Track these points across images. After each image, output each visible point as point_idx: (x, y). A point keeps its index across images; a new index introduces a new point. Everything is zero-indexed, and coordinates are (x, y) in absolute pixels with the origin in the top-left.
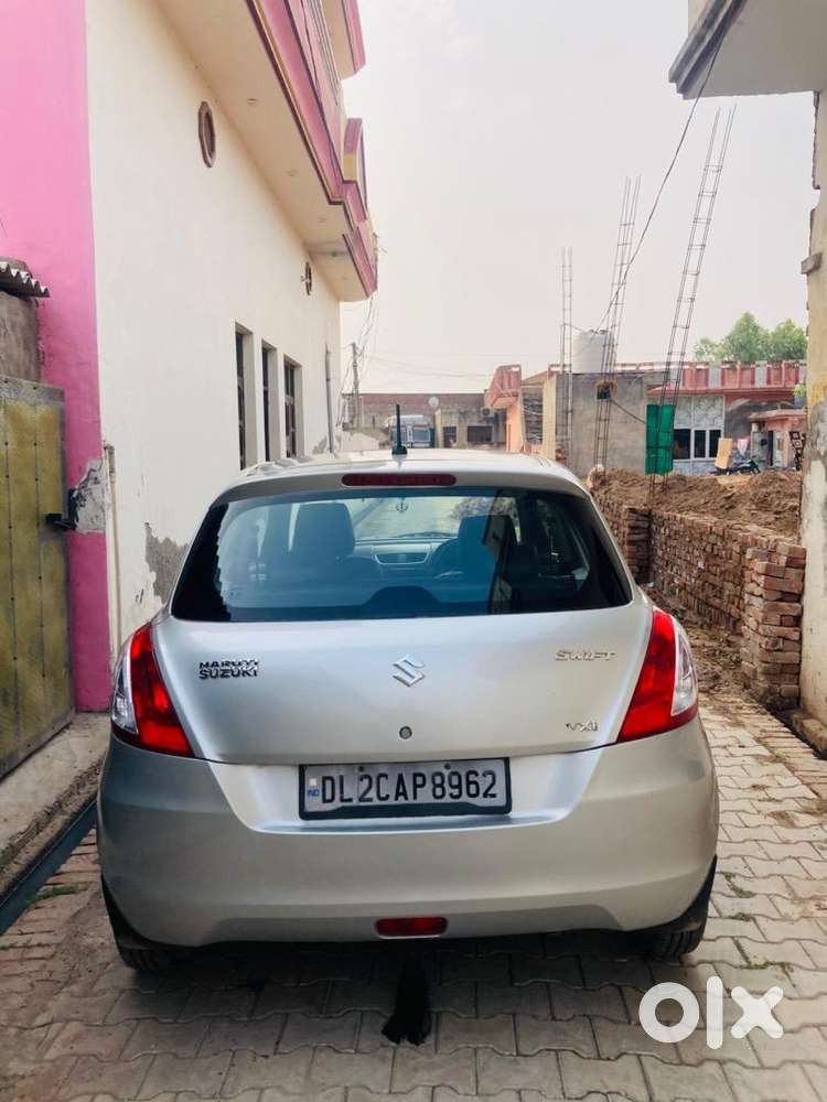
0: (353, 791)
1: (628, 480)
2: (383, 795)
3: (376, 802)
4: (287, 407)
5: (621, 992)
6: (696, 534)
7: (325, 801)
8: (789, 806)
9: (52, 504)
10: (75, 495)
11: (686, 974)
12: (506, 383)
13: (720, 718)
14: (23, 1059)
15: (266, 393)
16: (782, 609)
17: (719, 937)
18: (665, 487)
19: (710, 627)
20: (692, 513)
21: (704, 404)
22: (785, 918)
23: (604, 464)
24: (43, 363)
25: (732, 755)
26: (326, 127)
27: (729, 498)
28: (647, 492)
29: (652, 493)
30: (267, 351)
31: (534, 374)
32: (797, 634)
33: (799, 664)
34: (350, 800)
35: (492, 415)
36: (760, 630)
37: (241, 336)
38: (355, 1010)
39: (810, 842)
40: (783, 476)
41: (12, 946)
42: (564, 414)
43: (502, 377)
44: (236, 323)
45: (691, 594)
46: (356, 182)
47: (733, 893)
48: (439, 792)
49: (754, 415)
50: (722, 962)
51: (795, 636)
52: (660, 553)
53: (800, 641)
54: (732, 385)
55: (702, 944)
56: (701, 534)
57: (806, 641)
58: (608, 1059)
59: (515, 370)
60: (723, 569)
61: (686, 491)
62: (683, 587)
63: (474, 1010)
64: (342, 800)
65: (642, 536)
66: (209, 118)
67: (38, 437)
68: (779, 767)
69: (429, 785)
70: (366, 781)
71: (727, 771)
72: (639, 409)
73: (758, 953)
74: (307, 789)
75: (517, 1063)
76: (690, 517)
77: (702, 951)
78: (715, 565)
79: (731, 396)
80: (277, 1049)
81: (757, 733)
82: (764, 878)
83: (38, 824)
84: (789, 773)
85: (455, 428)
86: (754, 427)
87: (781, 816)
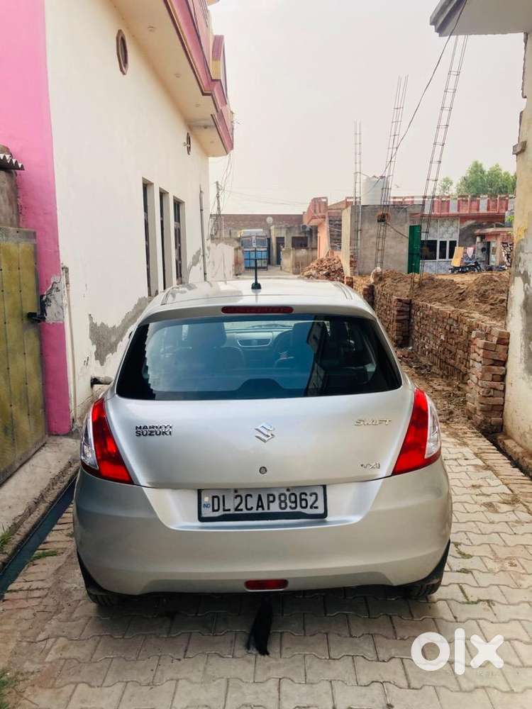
0: (231, 504)
1: (397, 278)
2: (249, 507)
3: (245, 511)
4: (175, 230)
5: (391, 618)
6: (440, 318)
7: (214, 510)
8: (495, 499)
9: (31, 306)
10: (44, 298)
11: (430, 607)
12: (317, 208)
13: (453, 440)
14: (32, 662)
15: (162, 222)
16: (493, 370)
17: (450, 584)
18: (421, 285)
19: (447, 377)
20: (438, 303)
21: (447, 223)
22: (490, 571)
23: (381, 268)
24: (21, 213)
25: (460, 465)
26: (201, 45)
27: (461, 293)
28: (409, 287)
29: (412, 288)
30: (163, 194)
31: (336, 202)
32: (502, 386)
33: (503, 405)
34: (229, 510)
35: (308, 229)
36: (479, 384)
37: (146, 186)
38: (231, 631)
39: (506, 522)
40: (496, 279)
41: (21, 590)
42: (355, 231)
43: (315, 205)
44: (143, 178)
45: (436, 355)
46: (220, 80)
47: (458, 556)
48: (283, 505)
49: (478, 231)
50: (452, 599)
51: (501, 388)
52: (416, 328)
53: (504, 391)
54: (465, 211)
55: (440, 589)
56: (444, 318)
57: (508, 390)
58: (384, 661)
59: (324, 200)
60: (457, 341)
61: (434, 288)
62: (431, 351)
63: (303, 632)
64: (224, 510)
65: (405, 317)
66: (123, 41)
67: (21, 264)
68: (489, 473)
69: (277, 501)
70: (239, 499)
71: (458, 476)
72: (404, 229)
73: (473, 594)
74: (202, 504)
75: (329, 663)
76: (437, 306)
77: (440, 593)
78: (451, 338)
79: (463, 218)
80: (185, 655)
81: (476, 451)
82: (479, 545)
83: (30, 510)
84: (495, 477)
85: (284, 238)
86: (478, 239)
87: (490, 505)
